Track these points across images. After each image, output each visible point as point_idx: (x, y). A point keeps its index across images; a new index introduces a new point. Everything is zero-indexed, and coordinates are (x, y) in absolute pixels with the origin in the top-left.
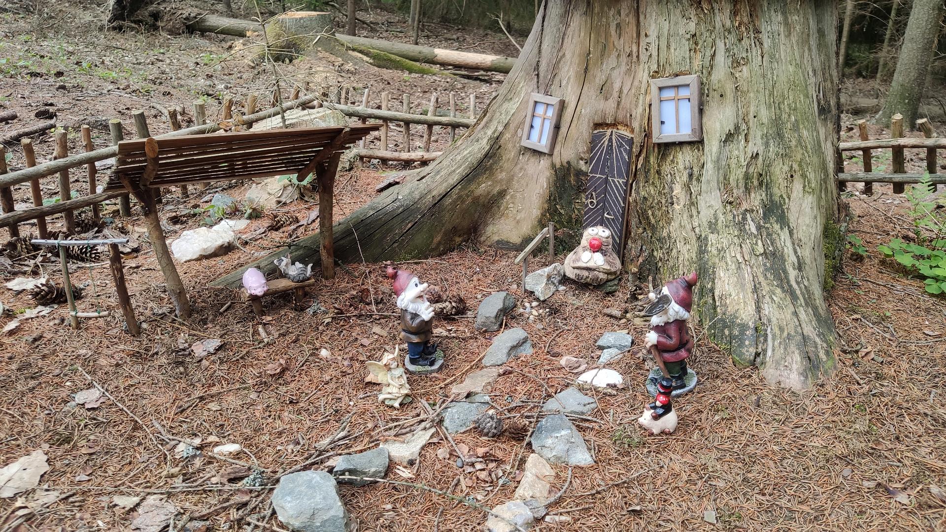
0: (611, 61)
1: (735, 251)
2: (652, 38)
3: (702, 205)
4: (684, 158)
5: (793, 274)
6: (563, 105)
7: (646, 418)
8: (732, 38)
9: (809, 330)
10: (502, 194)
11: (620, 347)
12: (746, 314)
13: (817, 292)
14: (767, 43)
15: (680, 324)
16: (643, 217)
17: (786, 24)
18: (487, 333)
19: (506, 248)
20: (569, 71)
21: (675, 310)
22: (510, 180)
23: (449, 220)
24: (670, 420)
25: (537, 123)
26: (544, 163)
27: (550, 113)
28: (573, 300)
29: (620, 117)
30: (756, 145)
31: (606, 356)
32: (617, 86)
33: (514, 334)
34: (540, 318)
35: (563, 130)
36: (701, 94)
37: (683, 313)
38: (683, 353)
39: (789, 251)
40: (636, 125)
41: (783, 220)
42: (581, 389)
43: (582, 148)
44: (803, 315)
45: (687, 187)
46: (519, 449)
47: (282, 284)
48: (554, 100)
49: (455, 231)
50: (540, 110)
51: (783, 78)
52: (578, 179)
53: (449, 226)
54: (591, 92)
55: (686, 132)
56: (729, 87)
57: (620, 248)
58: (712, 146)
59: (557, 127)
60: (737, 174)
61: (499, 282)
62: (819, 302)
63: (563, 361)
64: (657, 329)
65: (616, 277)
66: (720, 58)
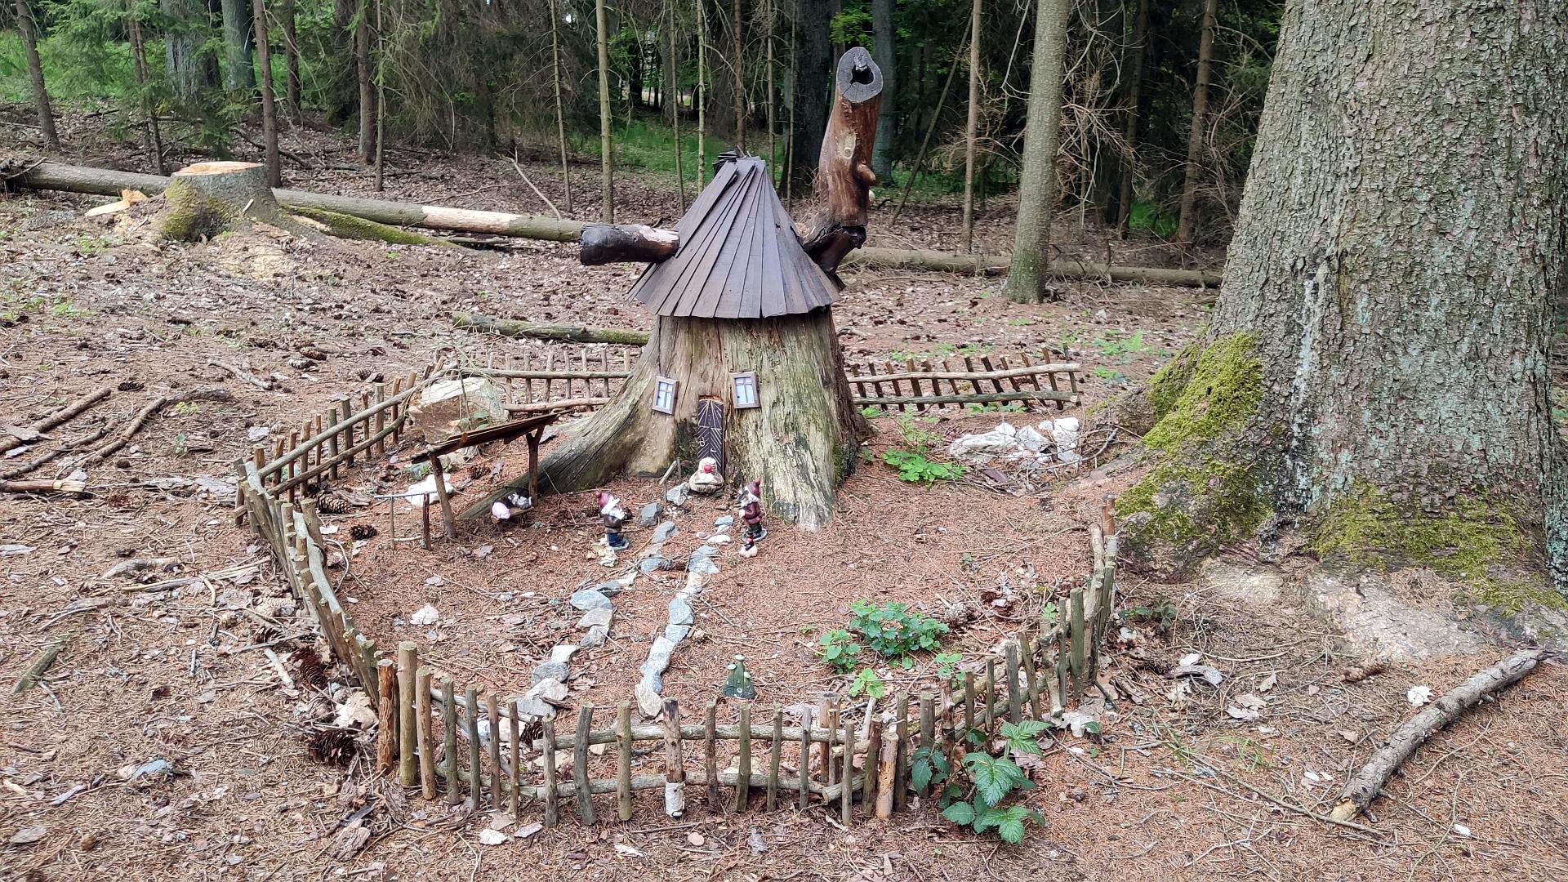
0: (706, 360)
1: (782, 466)
2: (728, 351)
3: (764, 442)
4: (752, 416)
5: (812, 475)
6: (678, 385)
7: (743, 551)
8: (770, 351)
9: (820, 503)
10: (641, 440)
11: (728, 524)
12: (789, 498)
13: (826, 483)
14: (789, 352)
15: (755, 504)
16: (733, 450)
17: (798, 341)
18: (650, 526)
19: (645, 476)
20: (680, 364)
21: (751, 497)
22: (647, 431)
23: (608, 460)
24: (754, 550)
25: (662, 395)
26: (669, 420)
27: (670, 389)
28: (697, 504)
29: (714, 392)
30: (789, 408)
31: (720, 529)
32: (711, 374)
33: (666, 525)
34: (679, 516)
35: (680, 399)
36: (757, 381)
37: (756, 499)
38: (758, 519)
39: (810, 463)
40: (724, 398)
41: (806, 447)
42: (709, 545)
43: (693, 410)
44: (817, 496)
45: (755, 432)
46: (682, 574)
47: (516, 511)
48: (673, 382)
49: (611, 468)
50: (663, 387)
51: (800, 371)
52: (692, 429)
53: (607, 465)
54: (695, 377)
55: (751, 403)
56: (772, 378)
57: (722, 469)
58: (766, 410)
59: (676, 398)
60: (780, 424)
61: (648, 498)
62: (828, 489)
63: (697, 535)
64: (745, 508)
65: (721, 487)
66: (765, 362)
